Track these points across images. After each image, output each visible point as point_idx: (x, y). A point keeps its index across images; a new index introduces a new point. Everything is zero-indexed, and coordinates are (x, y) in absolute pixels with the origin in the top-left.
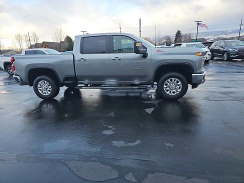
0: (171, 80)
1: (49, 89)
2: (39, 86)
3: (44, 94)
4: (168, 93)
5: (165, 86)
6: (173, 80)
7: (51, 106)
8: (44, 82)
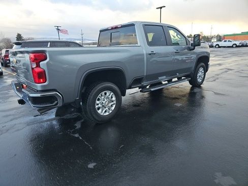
5: (198, 75)
8: (105, 94)
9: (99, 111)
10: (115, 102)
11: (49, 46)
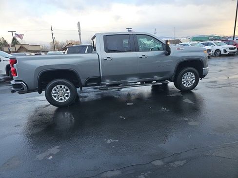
0: (187, 74)
1: (66, 94)
2: (53, 92)
3: (60, 101)
4: (185, 85)
5: (183, 80)
6: (189, 74)
7: (69, 114)
8: (61, 87)
9: (55, 99)
10: (70, 94)
11: (86, 52)
